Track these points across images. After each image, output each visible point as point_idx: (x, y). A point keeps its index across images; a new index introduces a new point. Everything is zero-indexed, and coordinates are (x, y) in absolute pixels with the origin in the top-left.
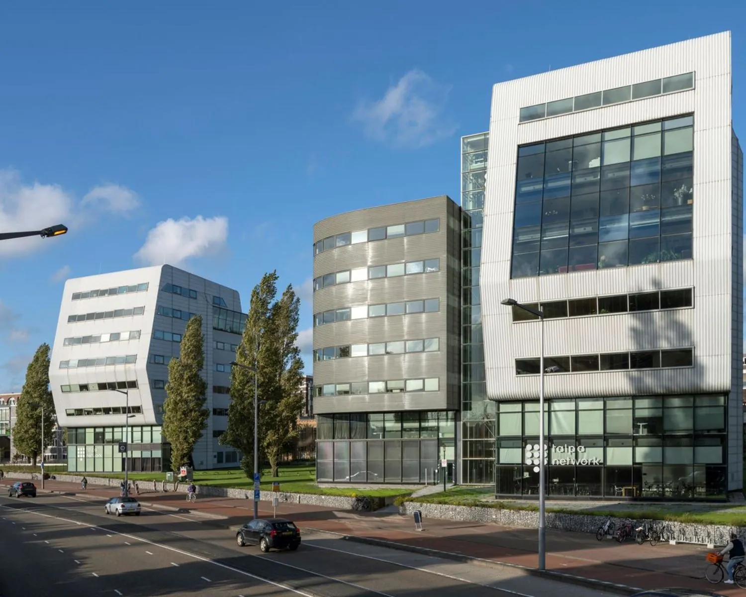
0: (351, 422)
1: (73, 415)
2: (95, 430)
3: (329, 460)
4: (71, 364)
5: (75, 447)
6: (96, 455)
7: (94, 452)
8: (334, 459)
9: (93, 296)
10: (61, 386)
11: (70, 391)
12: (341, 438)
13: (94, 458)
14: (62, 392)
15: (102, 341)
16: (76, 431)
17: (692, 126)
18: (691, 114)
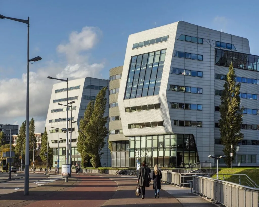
0: (122, 144)
1: (54, 142)
2: (62, 149)
3: (115, 159)
4: (53, 121)
5: (56, 157)
6: (63, 160)
7: (62, 159)
8: (116, 158)
9: (62, 91)
10: (50, 130)
11: (53, 133)
12: (119, 151)
13: (62, 161)
14: (50, 133)
15: (64, 111)
16: (56, 149)
17: (165, 53)
18: (166, 49)
